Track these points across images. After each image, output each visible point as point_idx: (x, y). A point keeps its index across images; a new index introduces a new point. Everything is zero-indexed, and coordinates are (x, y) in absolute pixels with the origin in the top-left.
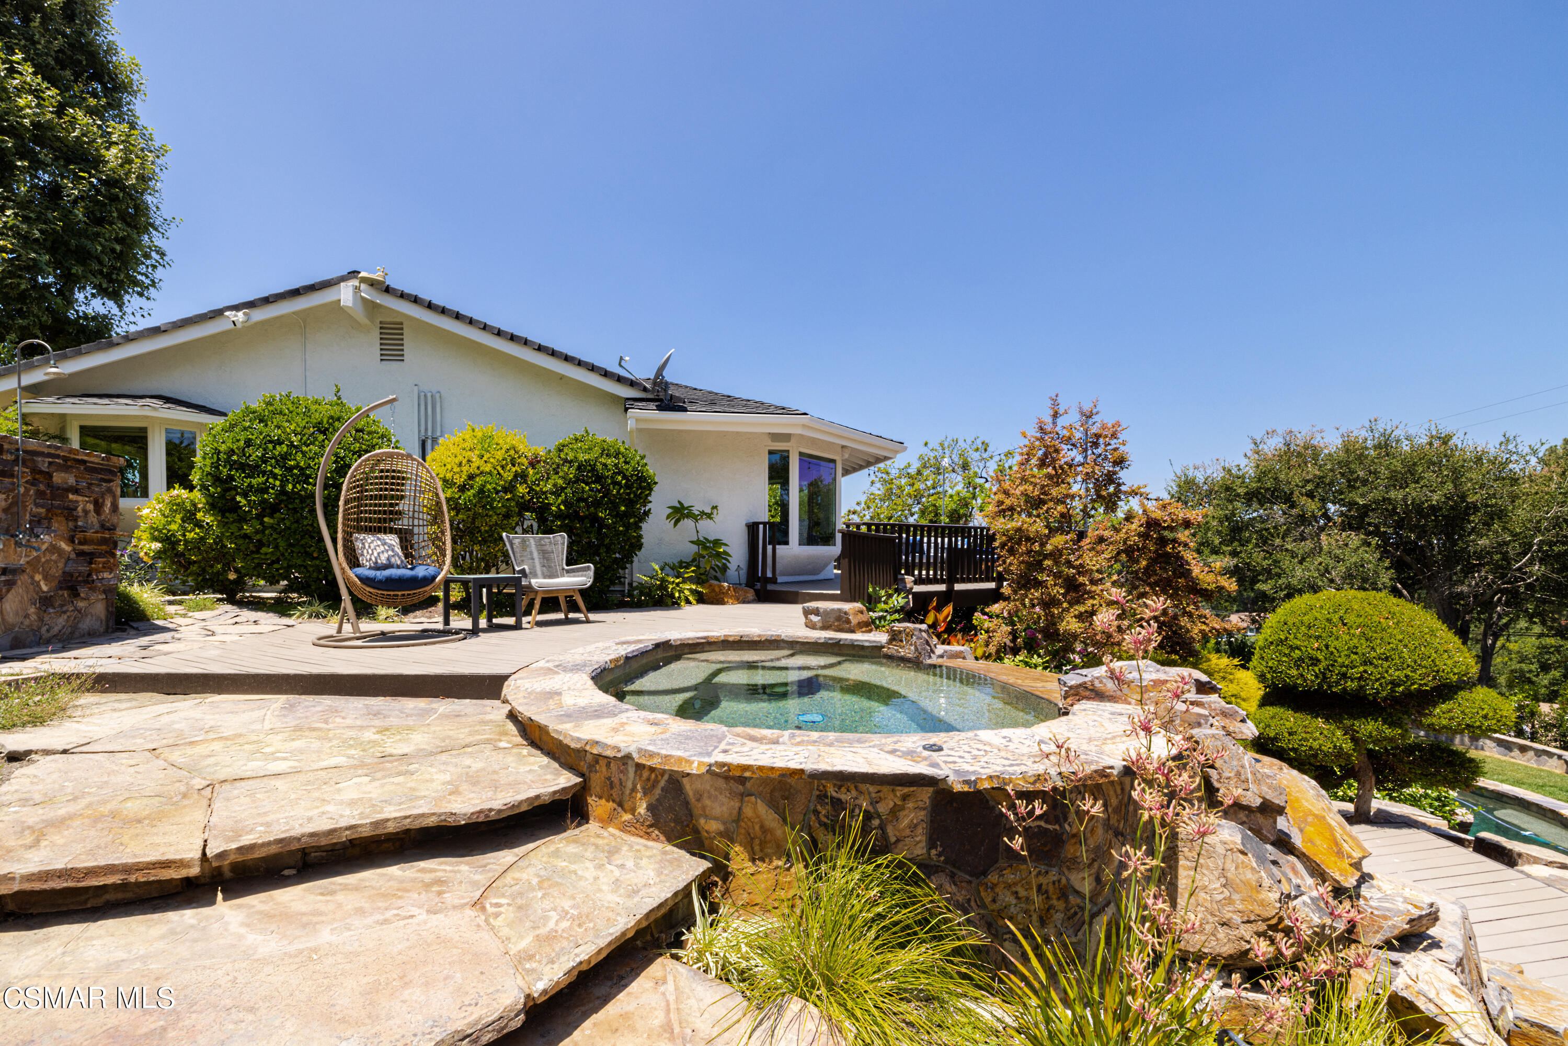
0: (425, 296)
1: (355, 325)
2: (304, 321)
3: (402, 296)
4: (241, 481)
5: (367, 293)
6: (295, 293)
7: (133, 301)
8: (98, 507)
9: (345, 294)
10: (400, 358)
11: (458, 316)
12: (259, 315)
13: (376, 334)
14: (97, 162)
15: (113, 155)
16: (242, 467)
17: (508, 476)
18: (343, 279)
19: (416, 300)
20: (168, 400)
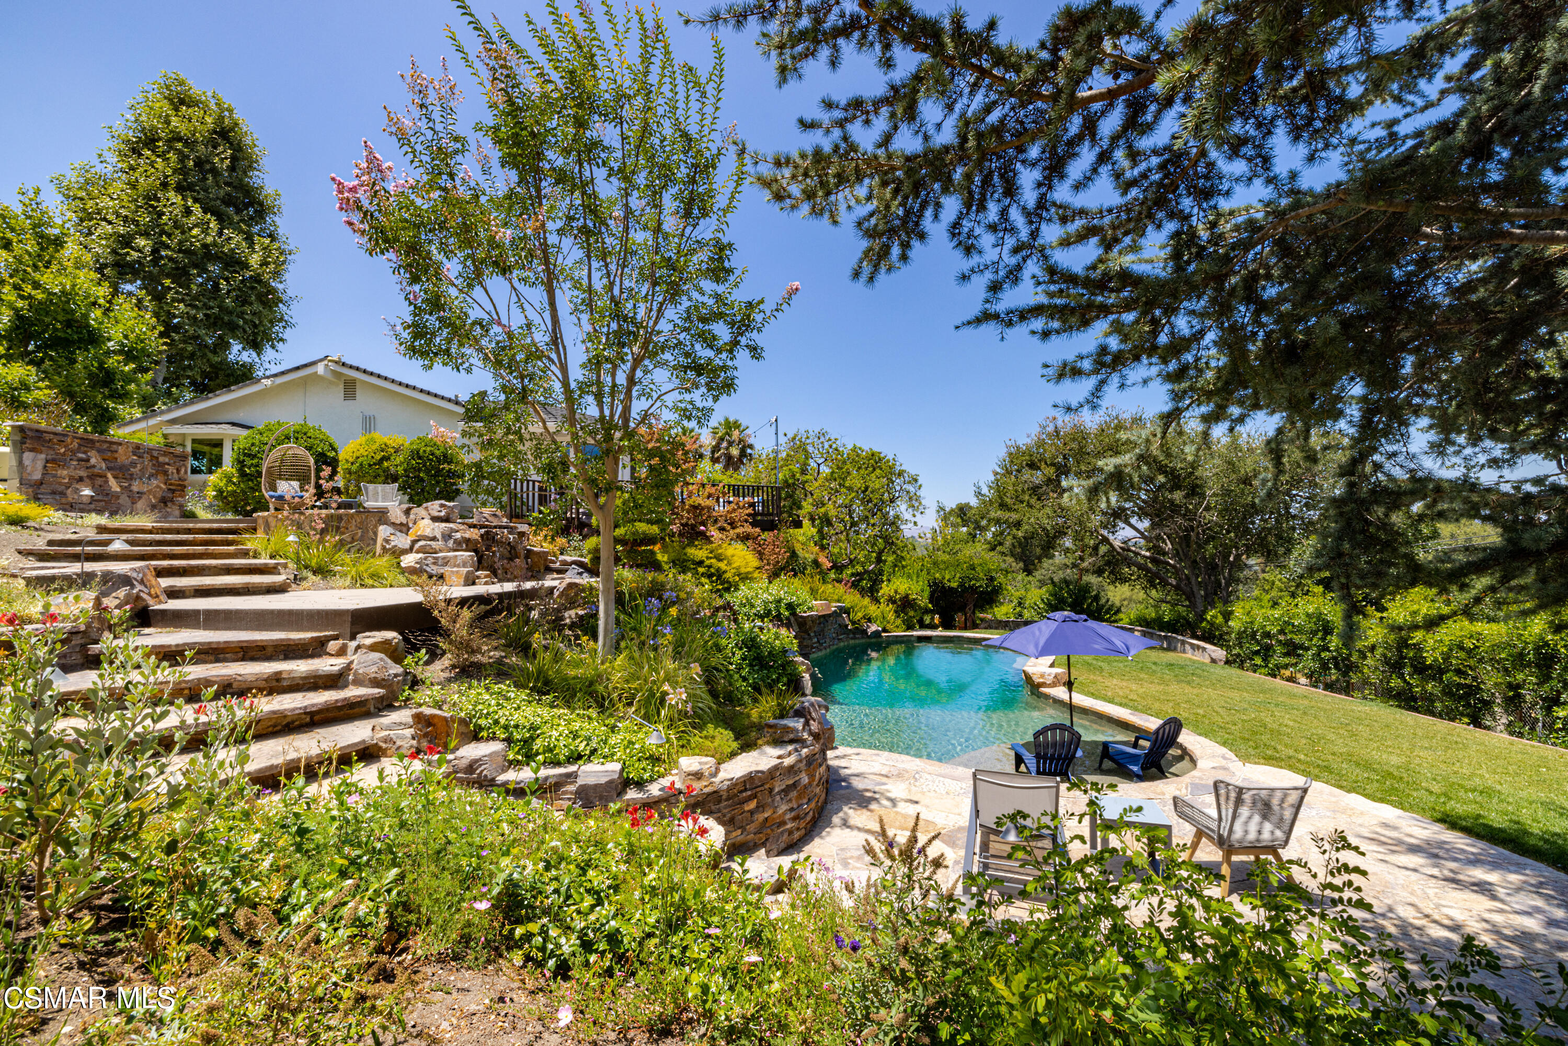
0: (362, 366)
1: (331, 383)
2: (305, 381)
3: (351, 367)
4: (248, 462)
5: (332, 366)
6: (297, 368)
7: (269, 353)
8: (178, 471)
9: (320, 369)
10: (354, 398)
11: (379, 376)
12: (279, 380)
13: (342, 386)
14: (246, 266)
15: (254, 260)
16: (249, 455)
17: (378, 457)
18: (321, 360)
19: (358, 369)
20: (234, 424)
